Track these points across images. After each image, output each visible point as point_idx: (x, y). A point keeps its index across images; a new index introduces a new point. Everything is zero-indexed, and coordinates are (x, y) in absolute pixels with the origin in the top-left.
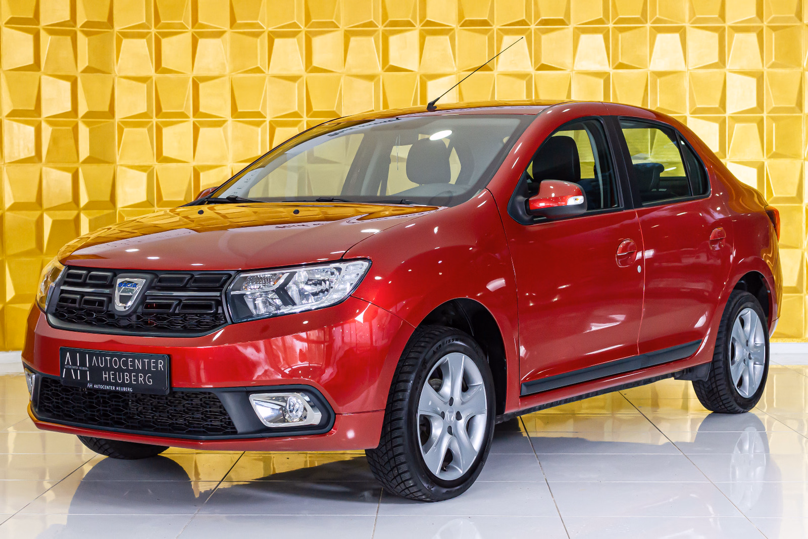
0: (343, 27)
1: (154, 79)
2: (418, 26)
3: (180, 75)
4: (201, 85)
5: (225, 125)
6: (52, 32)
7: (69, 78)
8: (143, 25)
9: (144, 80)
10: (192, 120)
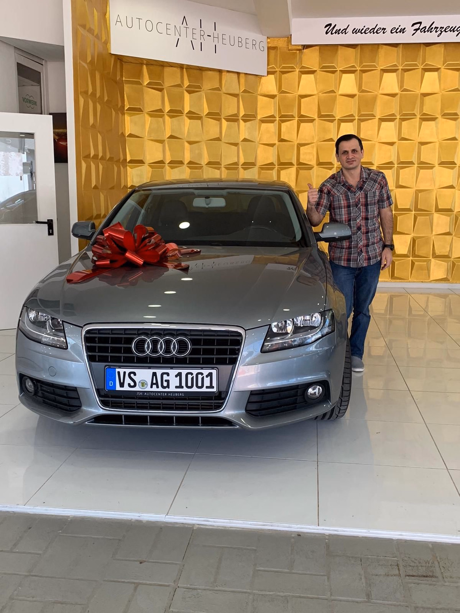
0: (378, 117)
1: (277, 144)
2: (418, 116)
3: (290, 143)
4: (301, 148)
5: (313, 169)
6: (228, 120)
7: (236, 145)
8: (273, 116)
9: (272, 145)
10: (296, 166)
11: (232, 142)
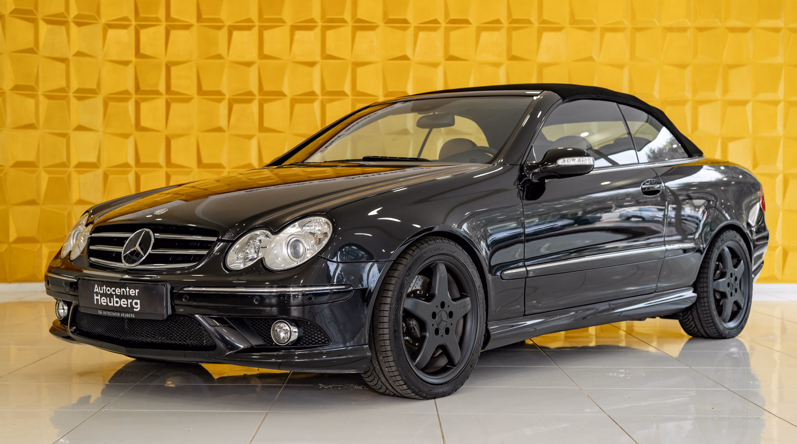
0: (289, 23)
1: (134, 62)
3: (155, 60)
4: (173, 69)
5: (192, 101)
6: (49, 22)
7: (63, 60)
8: (125, 19)
9: (126, 63)
10: (165, 97)
11: (58, 55)
